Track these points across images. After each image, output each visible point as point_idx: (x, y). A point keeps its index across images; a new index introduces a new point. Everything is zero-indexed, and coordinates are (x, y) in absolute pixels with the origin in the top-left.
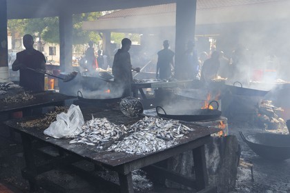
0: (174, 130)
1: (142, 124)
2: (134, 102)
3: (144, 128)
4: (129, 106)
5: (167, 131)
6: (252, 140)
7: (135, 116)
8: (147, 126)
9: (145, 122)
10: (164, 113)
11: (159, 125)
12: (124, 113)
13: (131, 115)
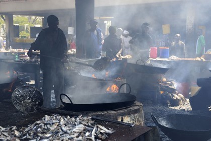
0: (87, 134)
1: (41, 127)
2: (31, 92)
3: (43, 133)
4: (24, 98)
5: (77, 137)
6: (163, 123)
7: (32, 110)
8: (48, 129)
9: (46, 124)
10: (69, 102)
11: (65, 129)
12: (18, 107)
13: (27, 110)
